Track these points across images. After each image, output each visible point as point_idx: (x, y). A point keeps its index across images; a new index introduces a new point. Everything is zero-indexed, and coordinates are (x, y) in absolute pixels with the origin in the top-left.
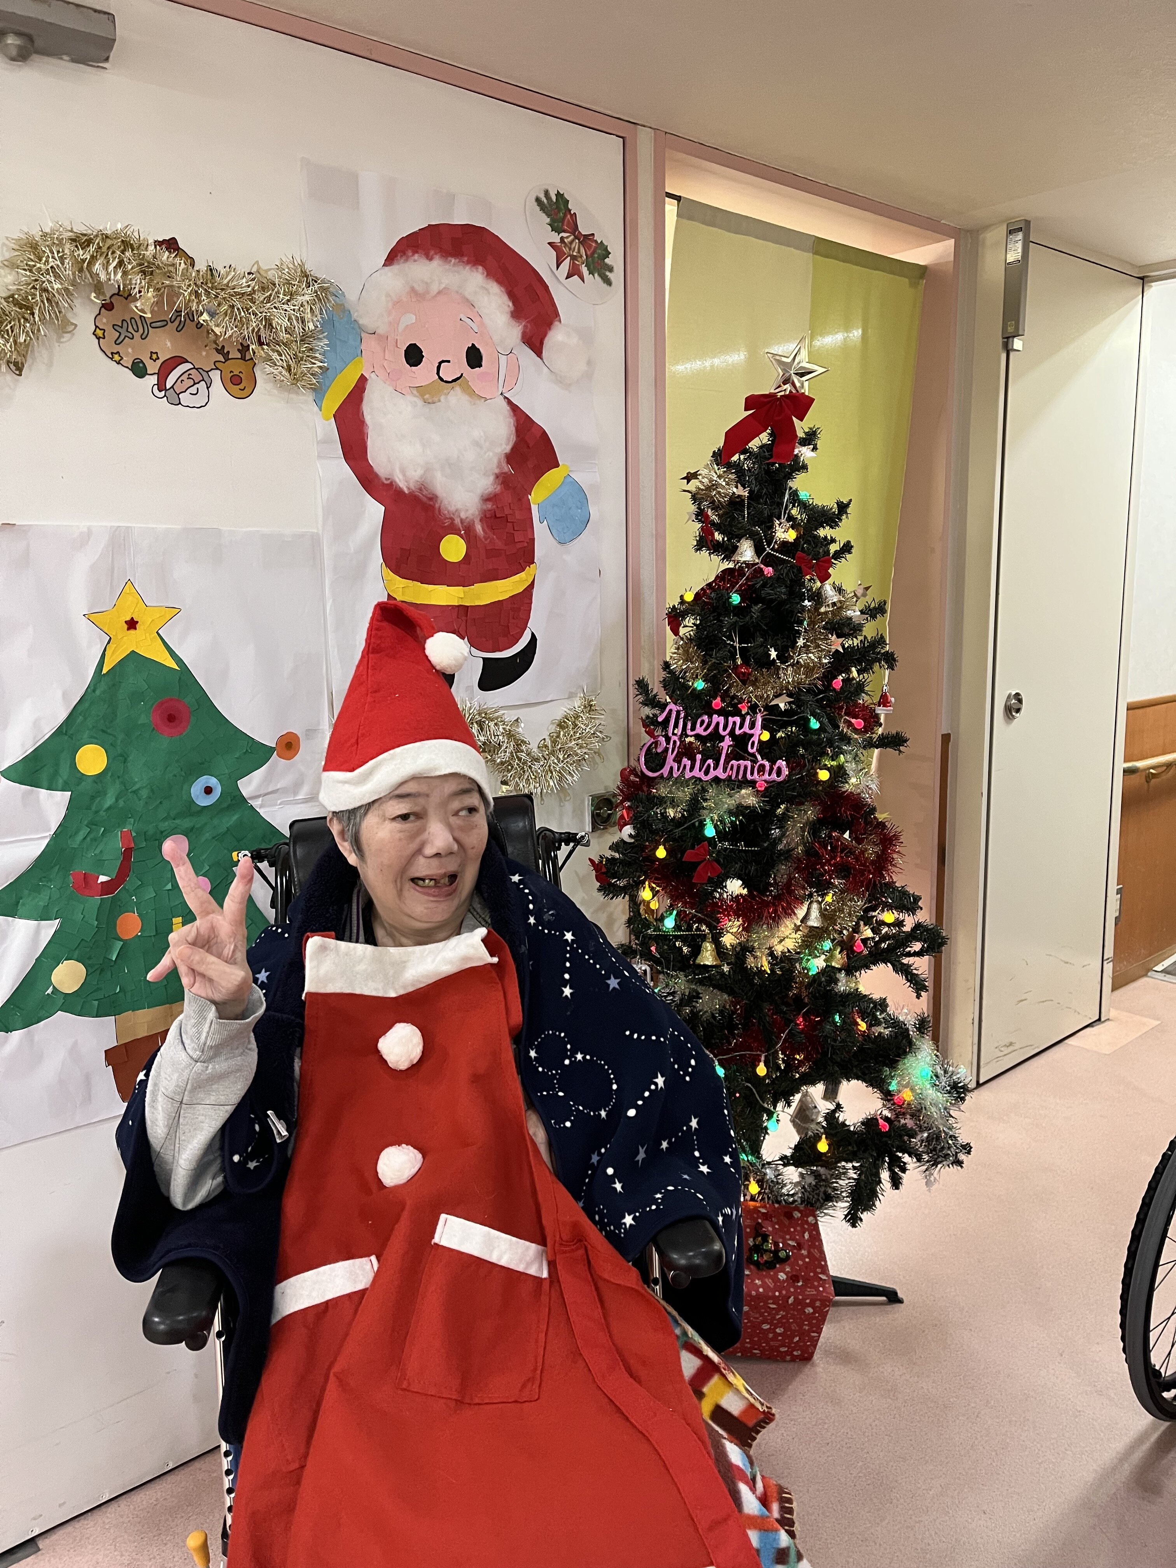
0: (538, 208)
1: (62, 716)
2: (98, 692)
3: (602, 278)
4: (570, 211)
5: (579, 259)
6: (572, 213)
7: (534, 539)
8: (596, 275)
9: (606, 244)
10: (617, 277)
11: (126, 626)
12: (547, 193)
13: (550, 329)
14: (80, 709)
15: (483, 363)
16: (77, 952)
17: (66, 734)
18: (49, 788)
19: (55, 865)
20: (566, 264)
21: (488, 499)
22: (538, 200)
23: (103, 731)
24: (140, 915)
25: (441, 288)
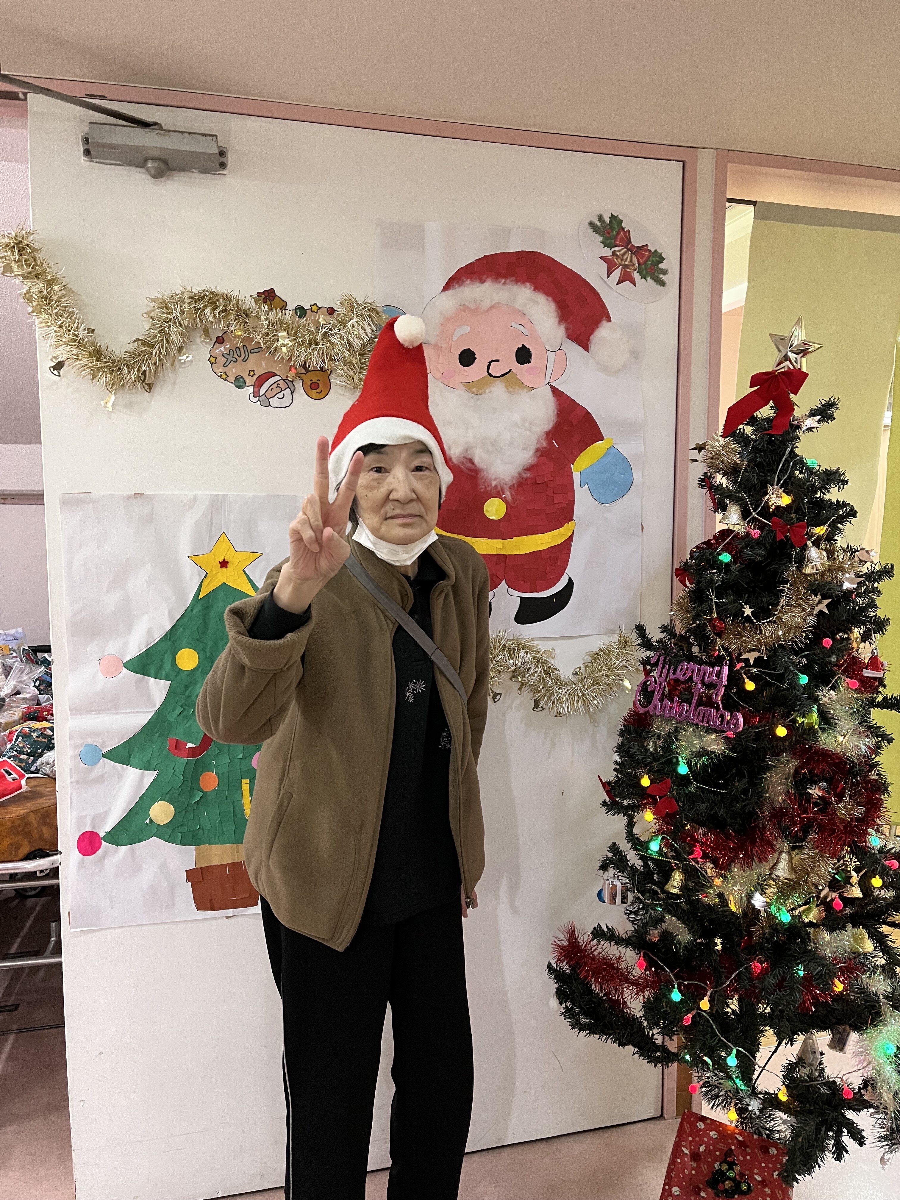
0: (591, 230)
1: (168, 627)
2: (194, 612)
3: (655, 281)
4: (623, 229)
5: (631, 267)
6: (626, 230)
7: (574, 501)
8: (649, 279)
9: (660, 252)
10: (672, 279)
11: (220, 565)
12: (600, 218)
13: (597, 327)
14: (181, 623)
15: (533, 359)
16: (168, 795)
17: (170, 640)
18: (156, 678)
19: (157, 732)
20: (617, 274)
21: (528, 469)
22: (591, 224)
23: (197, 639)
24: (218, 775)
25: (493, 304)
